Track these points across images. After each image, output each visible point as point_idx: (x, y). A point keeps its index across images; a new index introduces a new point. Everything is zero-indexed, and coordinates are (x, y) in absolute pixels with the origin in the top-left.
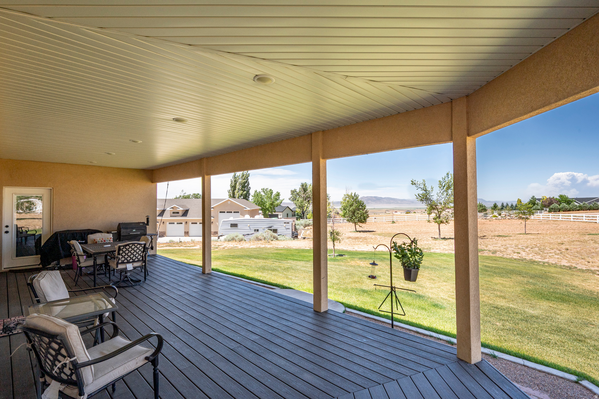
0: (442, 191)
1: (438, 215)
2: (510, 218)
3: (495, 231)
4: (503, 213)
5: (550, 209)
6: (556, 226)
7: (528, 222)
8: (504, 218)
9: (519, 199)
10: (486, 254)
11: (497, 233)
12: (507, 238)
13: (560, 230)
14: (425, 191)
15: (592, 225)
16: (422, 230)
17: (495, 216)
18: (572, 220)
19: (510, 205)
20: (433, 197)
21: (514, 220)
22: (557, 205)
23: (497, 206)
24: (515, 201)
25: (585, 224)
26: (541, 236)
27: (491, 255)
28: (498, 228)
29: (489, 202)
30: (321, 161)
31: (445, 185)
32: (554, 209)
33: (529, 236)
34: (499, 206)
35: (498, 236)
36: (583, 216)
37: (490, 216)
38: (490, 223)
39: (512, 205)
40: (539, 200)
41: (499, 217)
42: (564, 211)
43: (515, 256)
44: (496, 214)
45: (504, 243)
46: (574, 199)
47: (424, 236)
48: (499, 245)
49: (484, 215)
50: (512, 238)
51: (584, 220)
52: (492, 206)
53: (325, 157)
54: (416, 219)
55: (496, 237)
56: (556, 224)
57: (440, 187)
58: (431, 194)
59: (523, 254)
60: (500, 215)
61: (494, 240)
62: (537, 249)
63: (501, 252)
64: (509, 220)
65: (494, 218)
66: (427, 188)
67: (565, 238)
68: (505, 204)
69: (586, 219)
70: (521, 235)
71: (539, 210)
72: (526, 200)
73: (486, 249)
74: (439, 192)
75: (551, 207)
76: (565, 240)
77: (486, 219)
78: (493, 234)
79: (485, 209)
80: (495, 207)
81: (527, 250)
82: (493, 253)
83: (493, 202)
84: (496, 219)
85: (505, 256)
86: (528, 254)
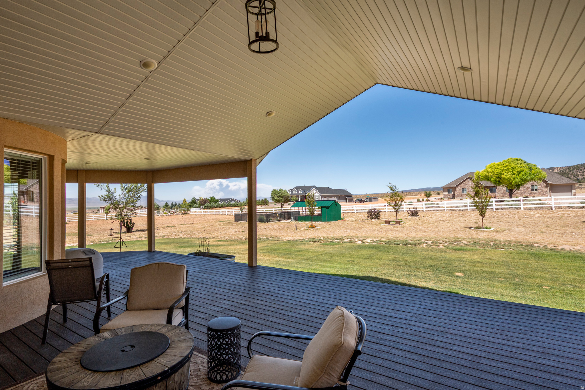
0: (124, 193)
1: (120, 213)
2: (176, 214)
3: (165, 224)
4: (173, 210)
5: (204, 207)
6: (204, 218)
7: (187, 216)
8: (173, 214)
9: (184, 199)
10: (158, 238)
11: (166, 225)
12: (173, 228)
13: (206, 220)
14: (108, 192)
15: (223, 216)
16: (102, 228)
17: (166, 213)
18: (214, 214)
19: (178, 204)
20: (116, 197)
21: (179, 216)
22: (209, 204)
23: (168, 205)
24: (181, 201)
25: (220, 216)
26: (194, 225)
27: (161, 238)
28: (168, 222)
29: (162, 201)
30: (84, 184)
31: (127, 188)
32: (207, 206)
33: (187, 225)
34: (170, 204)
35: (167, 227)
36: (219, 211)
37: (162, 213)
38: (162, 218)
39: (179, 204)
40: (198, 200)
41: (169, 213)
42: (212, 208)
43: (176, 237)
44: (166, 211)
45: (171, 231)
46: (219, 199)
47: (106, 232)
48: (167, 232)
49: (157, 212)
50: (176, 227)
51: (220, 214)
52: (164, 204)
53: (86, 182)
54: (92, 218)
55: (166, 228)
56: (205, 217)
57: (122, 190)
58: (115, 195)
59: (181, 235)
60: (170, 212)
61: (164, 230)
62: (189, 232)
63: (168, 236)
64: (176, 216)
65: (165, 215)
66: (110, 190)
67: (206, 225)
68: (174, 204)
69: (221, 213)
70: (182, 225)
71: (197, 207)
72: (189, 200)
73: (158, 235)
74: (121, 193)
75: (205, 205)
76: (206, 226)
77: (159, 216)
78: (163, 226)
79: (159, 208)
80: (166, 206)
81: (184, 233)
82: (162, 237)
83: (165, 201)
84: (167, 215)
85: (170, 238)
86: (184, 235)
